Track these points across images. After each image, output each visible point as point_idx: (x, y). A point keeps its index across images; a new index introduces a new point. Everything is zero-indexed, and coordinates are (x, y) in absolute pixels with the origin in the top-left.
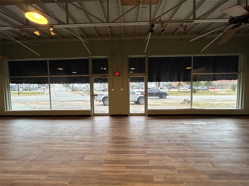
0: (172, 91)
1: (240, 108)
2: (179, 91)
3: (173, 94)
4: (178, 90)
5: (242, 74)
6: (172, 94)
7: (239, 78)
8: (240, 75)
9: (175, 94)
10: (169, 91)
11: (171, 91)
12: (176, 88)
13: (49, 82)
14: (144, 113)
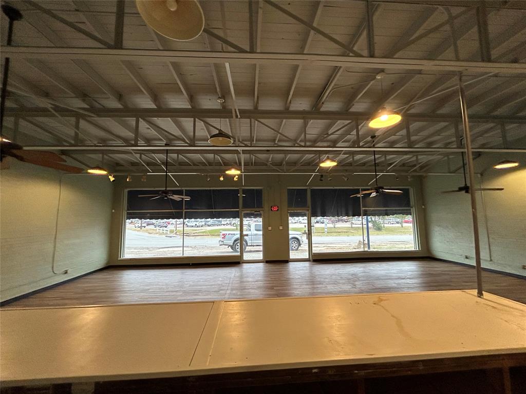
0: (339, 228)
1: (418, 249)
2: (352, 227)
3: (342, 232)
4: (350, 226)
5: (414, 208)
6: (340, 232)
7: (412, 213)
8: (413, 210)
9: (344, 232)
10: (335, 227)
11: (337, 228)
12: (346, 222)
13: (184, 218)
14: (308, 257)
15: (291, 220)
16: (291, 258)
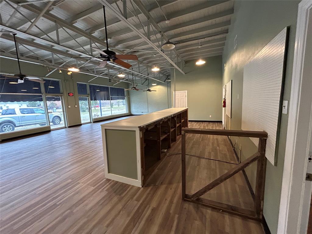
1: (127, 112)
5: (126, 97)
14: (90, 121)
15: (81, 102)
16: (82, 123)
